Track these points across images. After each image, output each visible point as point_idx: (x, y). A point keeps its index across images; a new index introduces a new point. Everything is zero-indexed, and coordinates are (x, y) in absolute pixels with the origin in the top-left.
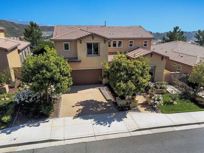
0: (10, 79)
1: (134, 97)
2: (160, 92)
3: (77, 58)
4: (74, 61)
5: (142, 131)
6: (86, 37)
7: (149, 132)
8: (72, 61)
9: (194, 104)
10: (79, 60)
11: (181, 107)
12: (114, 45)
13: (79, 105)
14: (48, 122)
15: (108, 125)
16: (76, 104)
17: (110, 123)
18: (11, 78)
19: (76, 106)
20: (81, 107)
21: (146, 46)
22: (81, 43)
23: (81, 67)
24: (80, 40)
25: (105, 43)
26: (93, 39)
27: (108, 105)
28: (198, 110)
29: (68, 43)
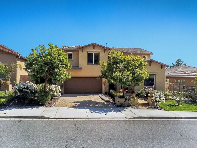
0: (14, 81)
6: (88, 46)
10: (80, 67)
14: (41, 108)
16: (74, 102)
17: (106, 113)
18: (16, 80)
22: (83, 52)
23: (82, 74)
24: (82, 48)
25: (105, 52)
26: (94, 48)
29: (72, 53)
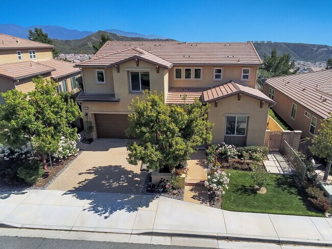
1: (179, 171)
2: (247, 167)
3: (113, 95)
4: (108, 100)
5: (154, 238)
6: (125, 61)
7: (166, 241)
8: (105, 100)
9: (300, 199)
10: (116, 98)
11: (266, 201)
12: (188, 76)
13: (92, 173)
14: (24, 193)
15: (107, 214)
16: (90, 170)
17: (111, 213)
19: (85, 173)
20: (92, 176)
21: (247, 78)
22: (119, 71)
23: (121, 110)
25: (158, 72)
26: (138, 65)
27: (137, 179)
28: (301, 213)
29: (103, 71)
